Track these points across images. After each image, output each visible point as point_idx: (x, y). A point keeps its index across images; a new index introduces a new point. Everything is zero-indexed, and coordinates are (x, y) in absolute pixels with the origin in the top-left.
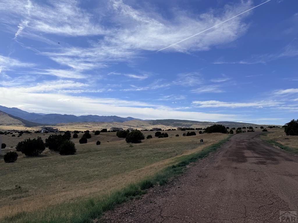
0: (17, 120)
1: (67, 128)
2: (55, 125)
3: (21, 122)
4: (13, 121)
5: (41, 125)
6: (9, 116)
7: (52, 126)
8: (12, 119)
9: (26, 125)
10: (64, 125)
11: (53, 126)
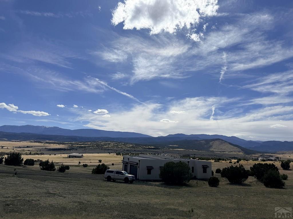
0: (236, 148)
1: (290, 157)
2: (275, 154)
3: (240, 150)
4: (233, 148)
5: (260, 153)
6: (229, 144)
7: (271, 154)
8: (232, 146)
9: (245, 153)
10: (286, 153)
11: (273, 154)
